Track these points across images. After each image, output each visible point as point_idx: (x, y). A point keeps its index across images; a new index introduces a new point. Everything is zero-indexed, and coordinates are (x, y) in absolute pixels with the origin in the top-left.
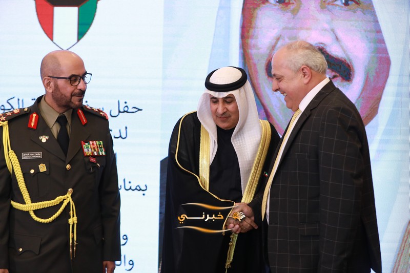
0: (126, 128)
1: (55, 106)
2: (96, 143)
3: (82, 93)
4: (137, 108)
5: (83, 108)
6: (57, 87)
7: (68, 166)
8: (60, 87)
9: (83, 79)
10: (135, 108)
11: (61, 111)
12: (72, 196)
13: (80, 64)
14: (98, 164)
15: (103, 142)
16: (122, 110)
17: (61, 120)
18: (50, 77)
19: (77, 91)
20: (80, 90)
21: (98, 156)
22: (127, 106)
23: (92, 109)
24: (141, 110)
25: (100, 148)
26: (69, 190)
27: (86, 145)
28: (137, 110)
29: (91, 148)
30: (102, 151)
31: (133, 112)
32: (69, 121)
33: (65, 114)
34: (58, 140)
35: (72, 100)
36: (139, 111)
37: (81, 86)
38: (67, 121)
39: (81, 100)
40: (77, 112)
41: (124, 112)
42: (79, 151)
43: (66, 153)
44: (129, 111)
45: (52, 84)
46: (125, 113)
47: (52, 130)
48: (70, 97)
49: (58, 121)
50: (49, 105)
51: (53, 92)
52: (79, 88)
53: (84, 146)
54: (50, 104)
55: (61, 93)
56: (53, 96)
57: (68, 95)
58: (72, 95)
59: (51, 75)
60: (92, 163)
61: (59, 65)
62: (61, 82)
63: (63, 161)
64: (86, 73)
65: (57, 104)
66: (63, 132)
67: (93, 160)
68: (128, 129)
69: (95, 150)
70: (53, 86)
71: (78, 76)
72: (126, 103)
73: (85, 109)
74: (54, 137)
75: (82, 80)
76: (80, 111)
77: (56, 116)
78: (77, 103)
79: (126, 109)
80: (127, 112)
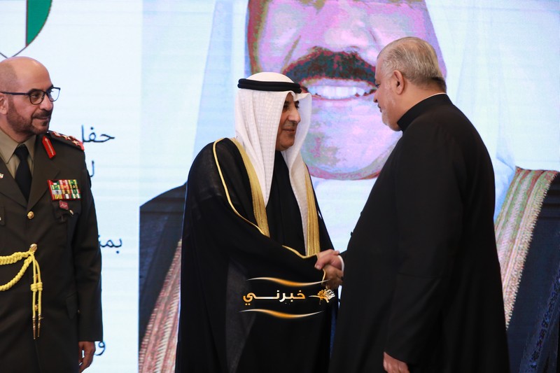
0: (93, 162)
1: (11, 132)
2: (68, 182)
3: (48, 114)
4: (107, 136)
5: (51, 135)
6: (12, 106)
7: (30, 214)
8: (16, 106)
9: (49, 96)
10: (104, 135)
11: (20, 138)
12: (36, 255)
13: (44, 74)
14: (71, 211)
15: (77, 181)
16: (87, 138)
17: (21, 152)
18: (4, 93)
19: (39, 111)
20: (44, 109)
21: (71, 200)
22: (93, 133)
23: (62, 136)
24: (113, 138)
25: (74, 189)
26: (32, 245)
27: (55, 186)
28: (107, 138)
29: (61, 190)
30: (76, 193)
31: (102, 141)
32: (31, 153)
33: (25, 143)
34: (17, 179)
35: (33, 124)
36: (111, 140)
37: (45, 104)
38: (28, 153)
39: (46, 124)
40: (42, 140)
41: (91, 140)
42: (45, 194)
43: (27, 197)
44: (97, 139)
45: (6, 102)
46: (92, 143)
47: (7, 165)
48: (30, 119)
49: (16, 153)
50: (4, 132)
51: (7, 114)
52: (42, 107)
53: (52, 187)
54: (5, 130)
55: (18, 114)
56: (8, 118)
57: (27, 116)
58: (33, 117)
59: (5, 90)
60: (63, 210)
61: (15, 76)
62: (18, 100)
63: (23, 207)
64: (52, 87)
65: (14, 130)
66: (23, 167)
67: (64, 205)
68: (95, 164)
69: (66, 193)
70: (7, 105)
71: (42, 91)
72: (92, 129)
73: (53, 136)
74: (11, 176)
75: (46, 97)
76: (46, 140)
77: (14, 146)
78: (40, 127)
79: (92, 137)
80: (94, 141)
